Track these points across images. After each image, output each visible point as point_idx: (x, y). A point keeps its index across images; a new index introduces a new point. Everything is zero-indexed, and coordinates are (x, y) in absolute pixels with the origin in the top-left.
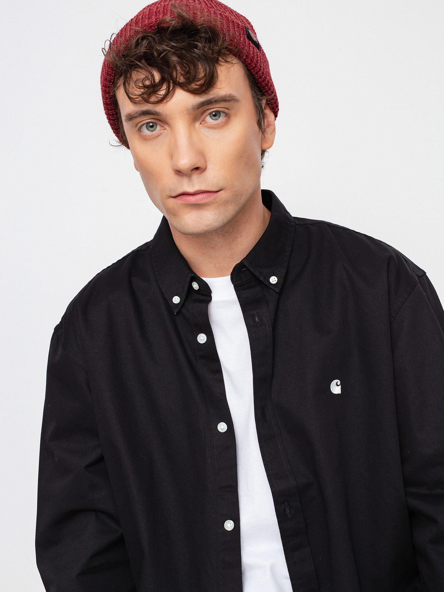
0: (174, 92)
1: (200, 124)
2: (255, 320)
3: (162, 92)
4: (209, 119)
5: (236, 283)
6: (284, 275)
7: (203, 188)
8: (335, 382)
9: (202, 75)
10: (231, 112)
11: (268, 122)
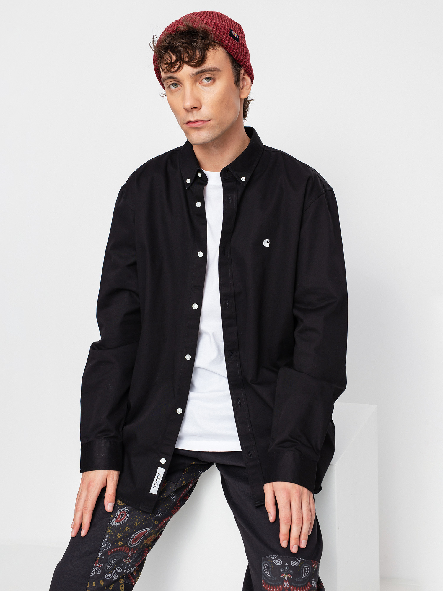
0: (183, 66)
1: (199, 84)
2: (229, 199)
3: (177, 66)
4: (205, 81)
5: (223, 178)
6: (250, 177)
7: (199, 118)
8: (266, 240)
9: (198, 56)
10: (216, 77)
11: (247, 82)
